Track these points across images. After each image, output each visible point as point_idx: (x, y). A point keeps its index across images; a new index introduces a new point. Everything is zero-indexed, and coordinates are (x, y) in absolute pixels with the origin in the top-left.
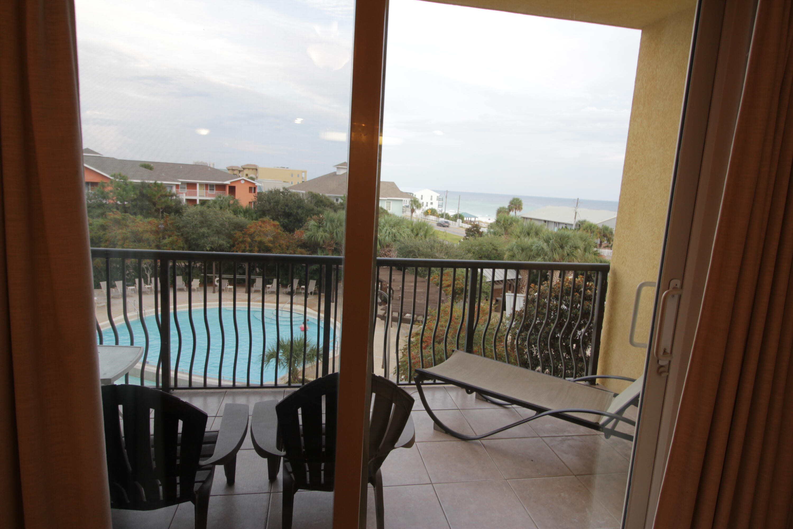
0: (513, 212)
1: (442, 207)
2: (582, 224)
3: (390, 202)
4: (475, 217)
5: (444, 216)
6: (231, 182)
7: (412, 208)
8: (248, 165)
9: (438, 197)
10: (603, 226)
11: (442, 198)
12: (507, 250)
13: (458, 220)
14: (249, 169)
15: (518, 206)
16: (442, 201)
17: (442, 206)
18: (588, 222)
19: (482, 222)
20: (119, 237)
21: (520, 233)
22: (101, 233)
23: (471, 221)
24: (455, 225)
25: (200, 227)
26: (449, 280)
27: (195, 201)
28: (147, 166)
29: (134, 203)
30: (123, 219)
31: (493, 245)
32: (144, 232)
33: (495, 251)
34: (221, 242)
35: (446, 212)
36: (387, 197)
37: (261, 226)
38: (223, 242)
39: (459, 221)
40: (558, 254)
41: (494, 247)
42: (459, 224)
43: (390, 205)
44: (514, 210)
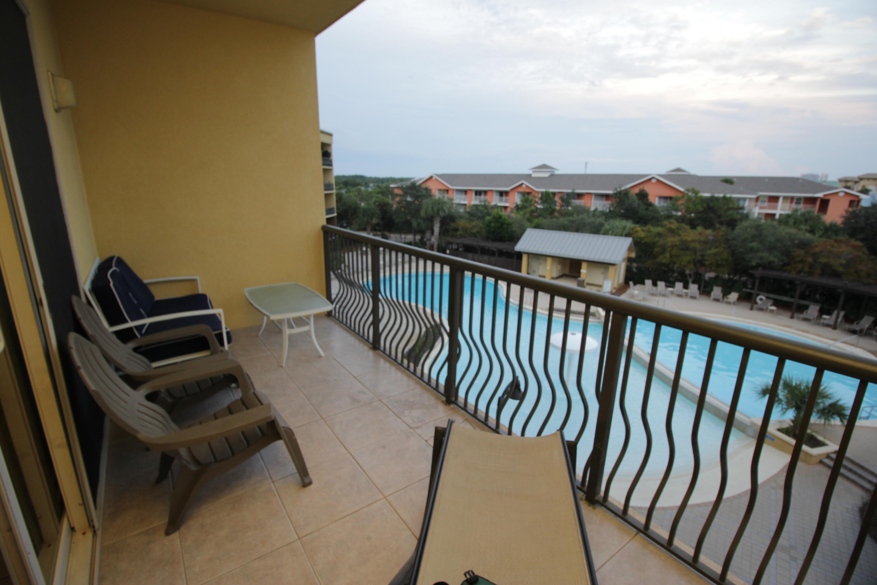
6: (825, 195)
8: (868, 174)
14: (868, 179)
20: (669, 244)
22: (657, 239)
25: (751, 242)
27: (773, 215)
28: (728, 181)
29: (699, 215)
30: (678, 229)
32: (693, 241)
34: (772, 258)
37: (832, 246)
38: (774, 258)
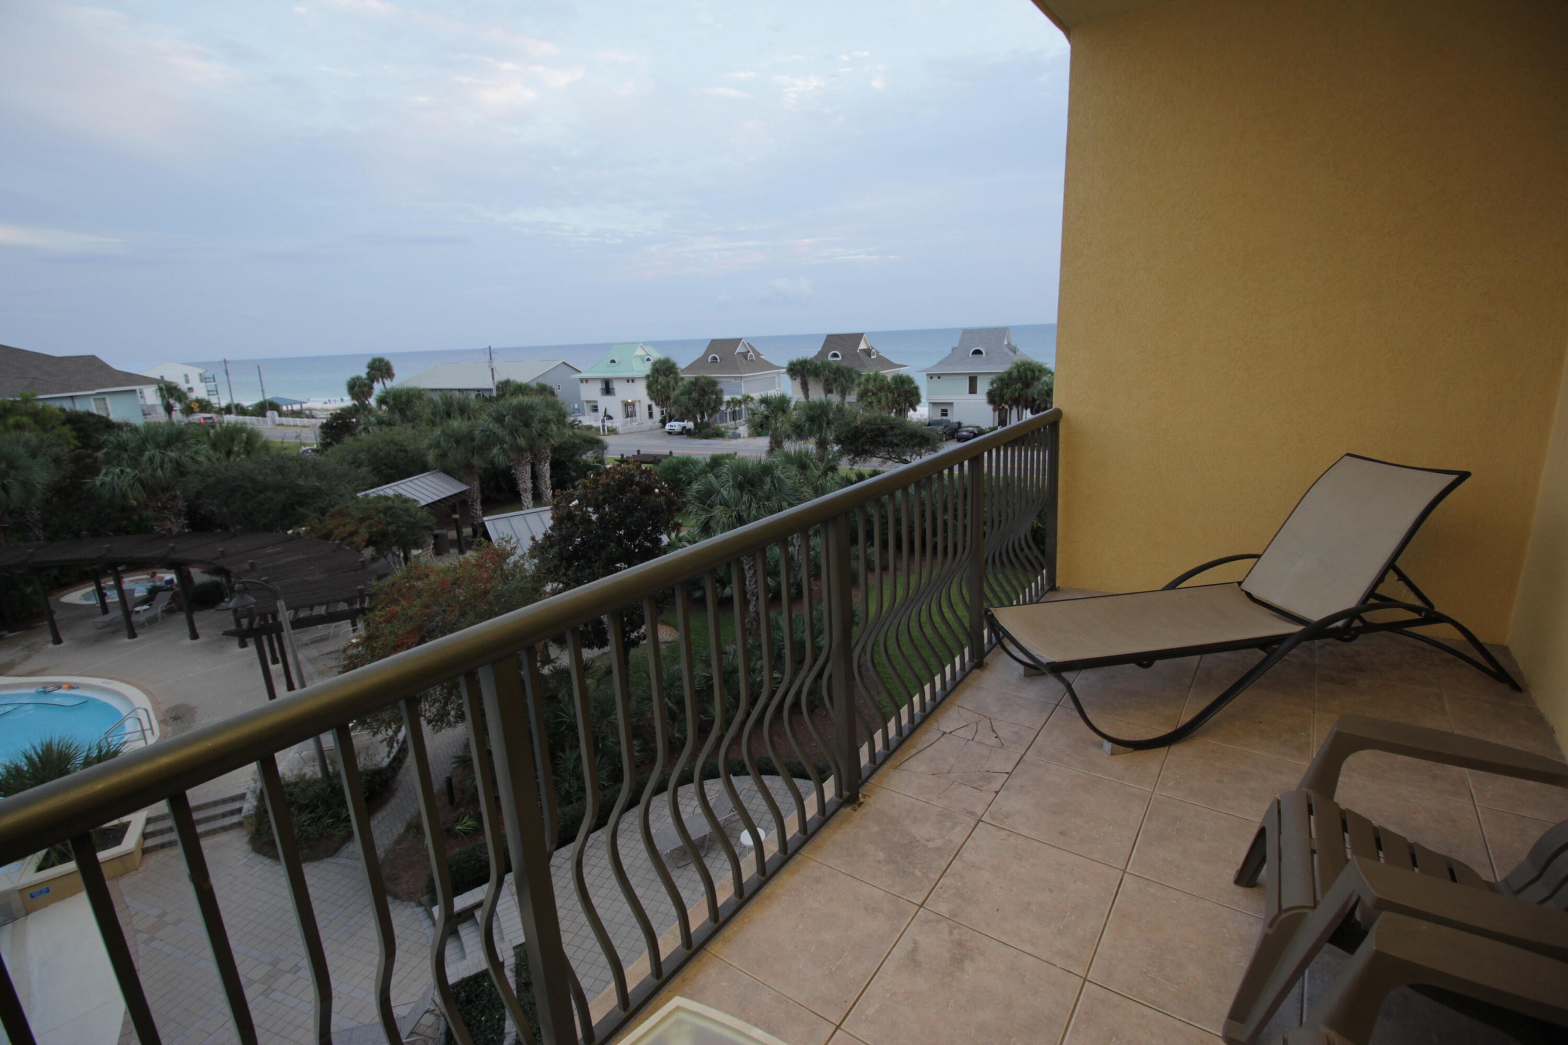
0: (378, 382)
1: (217, 394)
2: (506, 386)
3: (104, 399)
4: (301, 403)
5: (234, 410)
7: (165, 403)
9: (201, 375)
10: (538, 384)
11: (211, 376)
12: (430, 447)
13: (269, 413)
15: (384, 371)
16: (214, 381)
17: (217, 391)
18: (513, 382)
19: (315, 410)
21: (433, 414)
23: (292, 410)
24: (265, 423)
26: (350, 523)
31: (396, 444)
33: (403, 454)
35: (236, 402)
36: (93, 390)
39: (271, 414)
40: (523, 437)
41: (399, 447)
42: (273, 421)
43: (106, 404)
44: (380, 379)
